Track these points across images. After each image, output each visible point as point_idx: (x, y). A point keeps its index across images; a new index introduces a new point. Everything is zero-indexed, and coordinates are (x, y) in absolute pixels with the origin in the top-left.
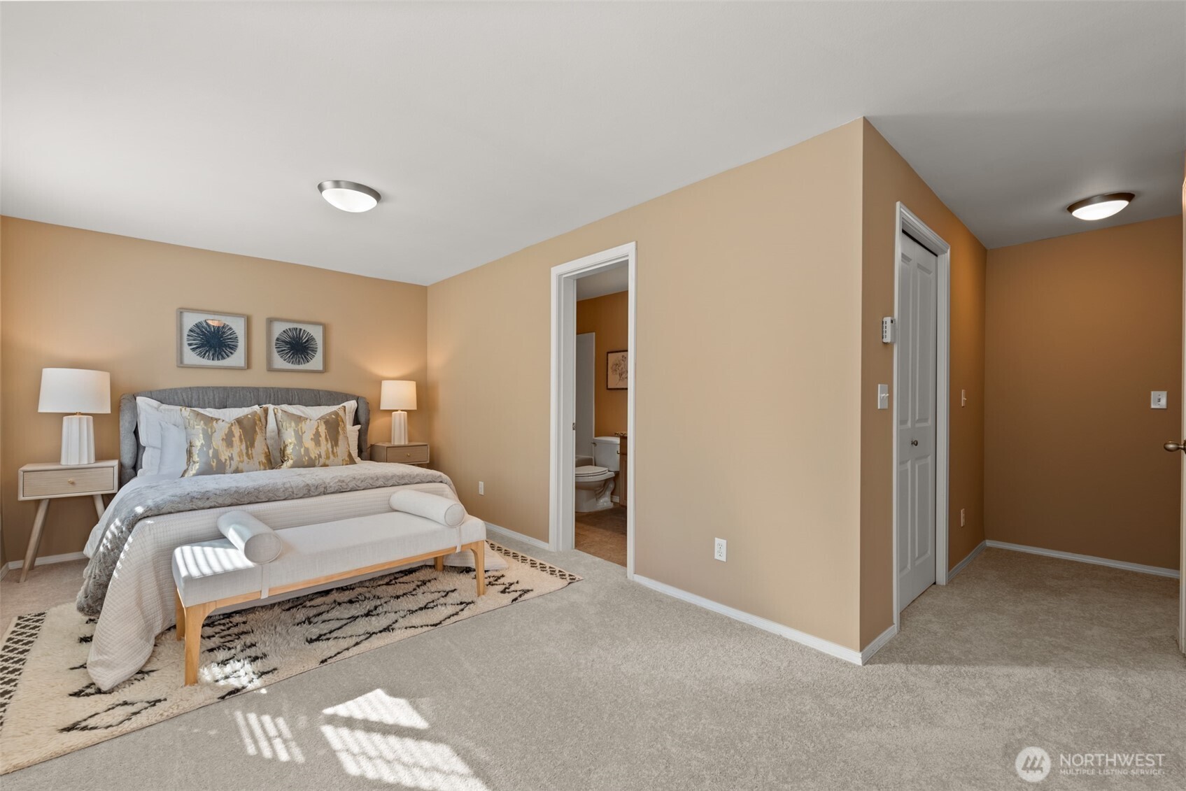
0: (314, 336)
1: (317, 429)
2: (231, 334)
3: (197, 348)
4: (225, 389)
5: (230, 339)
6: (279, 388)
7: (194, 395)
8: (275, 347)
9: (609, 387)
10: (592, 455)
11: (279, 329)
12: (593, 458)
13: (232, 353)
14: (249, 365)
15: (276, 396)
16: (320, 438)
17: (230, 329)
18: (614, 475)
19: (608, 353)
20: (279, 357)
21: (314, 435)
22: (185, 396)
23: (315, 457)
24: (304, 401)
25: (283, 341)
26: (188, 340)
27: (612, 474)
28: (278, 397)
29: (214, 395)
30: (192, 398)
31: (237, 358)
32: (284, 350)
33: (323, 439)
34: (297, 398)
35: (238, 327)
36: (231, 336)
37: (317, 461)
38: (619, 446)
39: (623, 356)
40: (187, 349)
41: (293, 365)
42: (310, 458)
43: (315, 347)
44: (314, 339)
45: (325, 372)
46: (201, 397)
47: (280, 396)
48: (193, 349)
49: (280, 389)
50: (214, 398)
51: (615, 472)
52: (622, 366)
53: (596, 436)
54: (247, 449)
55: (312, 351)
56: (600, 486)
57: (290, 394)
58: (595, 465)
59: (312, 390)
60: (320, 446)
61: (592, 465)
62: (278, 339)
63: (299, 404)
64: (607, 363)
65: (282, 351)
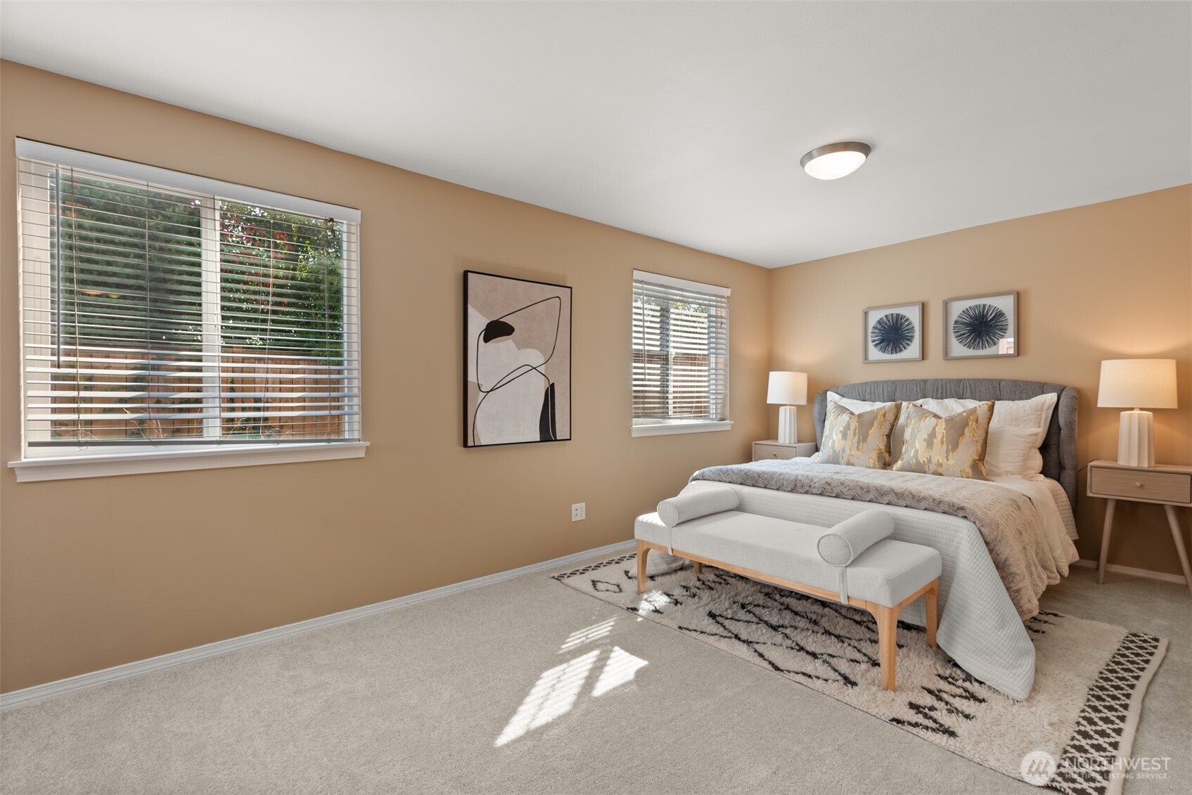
0: (1004, 311)
1: (934, 429)
2: (908, 325)
3: (880, 343)
4: (894, 382)
5: (908, 330)
6: (949, 379)
7: (867, 389)
8: (952, 331)
11: (957, 309)
13: (908, 345)
14: (924, 356)
15: (944, 389)
16: (934, 440)
17: (908, 319)
20: (957, 342)
21: (928, 435)
22: (860, 391)
23: (924, 461)
24: (978, 394)
25: (962, 324)
26: (872, 337)
28: (946, 390)
29: (883, 389)
30: (865, 391)
31: (913, 350)
32: (964, 334)
33: (937, 441)
34: (969, 390)
35: (913, 315)
36: (908, 327)
37: (927, 467)
40: (871, 345)
41: (975, 350)
42: (918, 462)
43: (1004, 323)
44: (1003, 314)
45: (1018, 355)
46: (872, 391)
47: (948, 389)
48: (876, 345)
49: (950, 381)
50: (883, 392)
54: (859, 443)
55: (1001, 330)
57: (961, 386)
59: (991, 381)
60: (931, 448)
62: (956, 322)
63: (972, 399)
65: (962, 335)
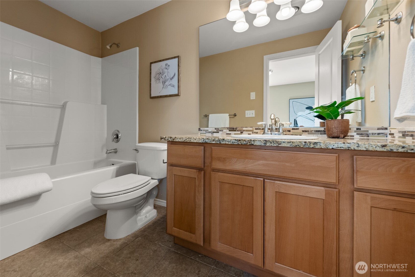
9: (152, 96)
10: (136, 161)
12: (136, 163)
18: (157, 183)
19: (151, 63)
27: (155, 183)
38: (166, 153)
39: (166, 65)
51: (159, 180)
52: (166, 74)
53: (139, 142)
56: (143, 199)
58: (138, 174)
61: (135, 173)
64: (151, 73)
